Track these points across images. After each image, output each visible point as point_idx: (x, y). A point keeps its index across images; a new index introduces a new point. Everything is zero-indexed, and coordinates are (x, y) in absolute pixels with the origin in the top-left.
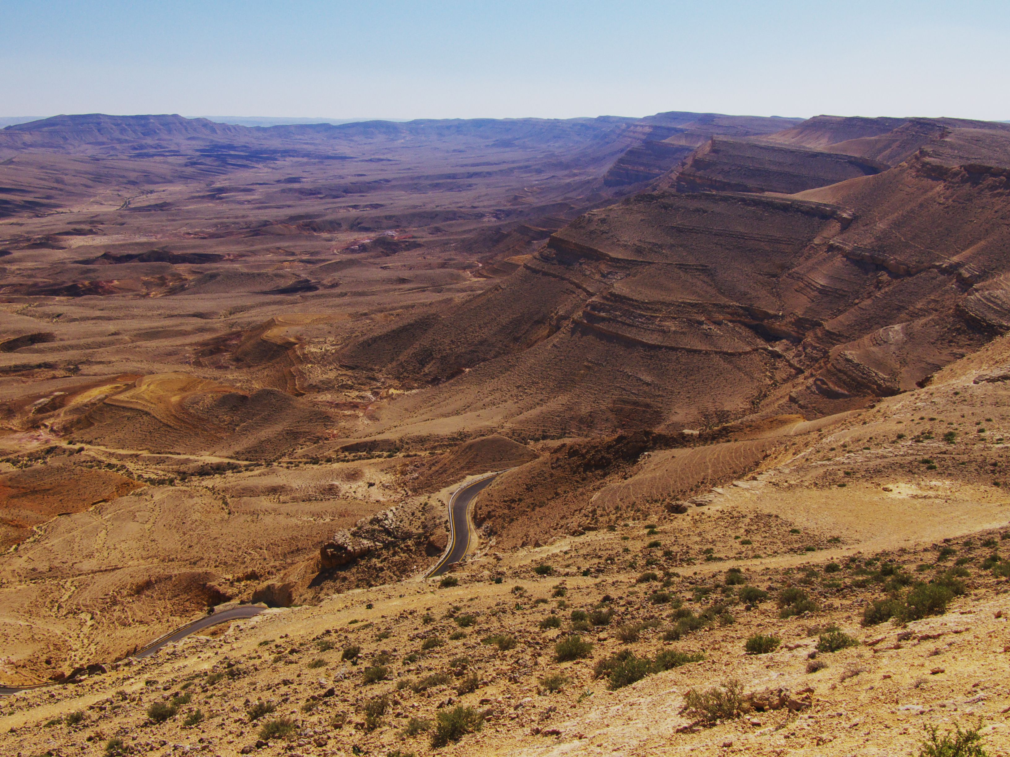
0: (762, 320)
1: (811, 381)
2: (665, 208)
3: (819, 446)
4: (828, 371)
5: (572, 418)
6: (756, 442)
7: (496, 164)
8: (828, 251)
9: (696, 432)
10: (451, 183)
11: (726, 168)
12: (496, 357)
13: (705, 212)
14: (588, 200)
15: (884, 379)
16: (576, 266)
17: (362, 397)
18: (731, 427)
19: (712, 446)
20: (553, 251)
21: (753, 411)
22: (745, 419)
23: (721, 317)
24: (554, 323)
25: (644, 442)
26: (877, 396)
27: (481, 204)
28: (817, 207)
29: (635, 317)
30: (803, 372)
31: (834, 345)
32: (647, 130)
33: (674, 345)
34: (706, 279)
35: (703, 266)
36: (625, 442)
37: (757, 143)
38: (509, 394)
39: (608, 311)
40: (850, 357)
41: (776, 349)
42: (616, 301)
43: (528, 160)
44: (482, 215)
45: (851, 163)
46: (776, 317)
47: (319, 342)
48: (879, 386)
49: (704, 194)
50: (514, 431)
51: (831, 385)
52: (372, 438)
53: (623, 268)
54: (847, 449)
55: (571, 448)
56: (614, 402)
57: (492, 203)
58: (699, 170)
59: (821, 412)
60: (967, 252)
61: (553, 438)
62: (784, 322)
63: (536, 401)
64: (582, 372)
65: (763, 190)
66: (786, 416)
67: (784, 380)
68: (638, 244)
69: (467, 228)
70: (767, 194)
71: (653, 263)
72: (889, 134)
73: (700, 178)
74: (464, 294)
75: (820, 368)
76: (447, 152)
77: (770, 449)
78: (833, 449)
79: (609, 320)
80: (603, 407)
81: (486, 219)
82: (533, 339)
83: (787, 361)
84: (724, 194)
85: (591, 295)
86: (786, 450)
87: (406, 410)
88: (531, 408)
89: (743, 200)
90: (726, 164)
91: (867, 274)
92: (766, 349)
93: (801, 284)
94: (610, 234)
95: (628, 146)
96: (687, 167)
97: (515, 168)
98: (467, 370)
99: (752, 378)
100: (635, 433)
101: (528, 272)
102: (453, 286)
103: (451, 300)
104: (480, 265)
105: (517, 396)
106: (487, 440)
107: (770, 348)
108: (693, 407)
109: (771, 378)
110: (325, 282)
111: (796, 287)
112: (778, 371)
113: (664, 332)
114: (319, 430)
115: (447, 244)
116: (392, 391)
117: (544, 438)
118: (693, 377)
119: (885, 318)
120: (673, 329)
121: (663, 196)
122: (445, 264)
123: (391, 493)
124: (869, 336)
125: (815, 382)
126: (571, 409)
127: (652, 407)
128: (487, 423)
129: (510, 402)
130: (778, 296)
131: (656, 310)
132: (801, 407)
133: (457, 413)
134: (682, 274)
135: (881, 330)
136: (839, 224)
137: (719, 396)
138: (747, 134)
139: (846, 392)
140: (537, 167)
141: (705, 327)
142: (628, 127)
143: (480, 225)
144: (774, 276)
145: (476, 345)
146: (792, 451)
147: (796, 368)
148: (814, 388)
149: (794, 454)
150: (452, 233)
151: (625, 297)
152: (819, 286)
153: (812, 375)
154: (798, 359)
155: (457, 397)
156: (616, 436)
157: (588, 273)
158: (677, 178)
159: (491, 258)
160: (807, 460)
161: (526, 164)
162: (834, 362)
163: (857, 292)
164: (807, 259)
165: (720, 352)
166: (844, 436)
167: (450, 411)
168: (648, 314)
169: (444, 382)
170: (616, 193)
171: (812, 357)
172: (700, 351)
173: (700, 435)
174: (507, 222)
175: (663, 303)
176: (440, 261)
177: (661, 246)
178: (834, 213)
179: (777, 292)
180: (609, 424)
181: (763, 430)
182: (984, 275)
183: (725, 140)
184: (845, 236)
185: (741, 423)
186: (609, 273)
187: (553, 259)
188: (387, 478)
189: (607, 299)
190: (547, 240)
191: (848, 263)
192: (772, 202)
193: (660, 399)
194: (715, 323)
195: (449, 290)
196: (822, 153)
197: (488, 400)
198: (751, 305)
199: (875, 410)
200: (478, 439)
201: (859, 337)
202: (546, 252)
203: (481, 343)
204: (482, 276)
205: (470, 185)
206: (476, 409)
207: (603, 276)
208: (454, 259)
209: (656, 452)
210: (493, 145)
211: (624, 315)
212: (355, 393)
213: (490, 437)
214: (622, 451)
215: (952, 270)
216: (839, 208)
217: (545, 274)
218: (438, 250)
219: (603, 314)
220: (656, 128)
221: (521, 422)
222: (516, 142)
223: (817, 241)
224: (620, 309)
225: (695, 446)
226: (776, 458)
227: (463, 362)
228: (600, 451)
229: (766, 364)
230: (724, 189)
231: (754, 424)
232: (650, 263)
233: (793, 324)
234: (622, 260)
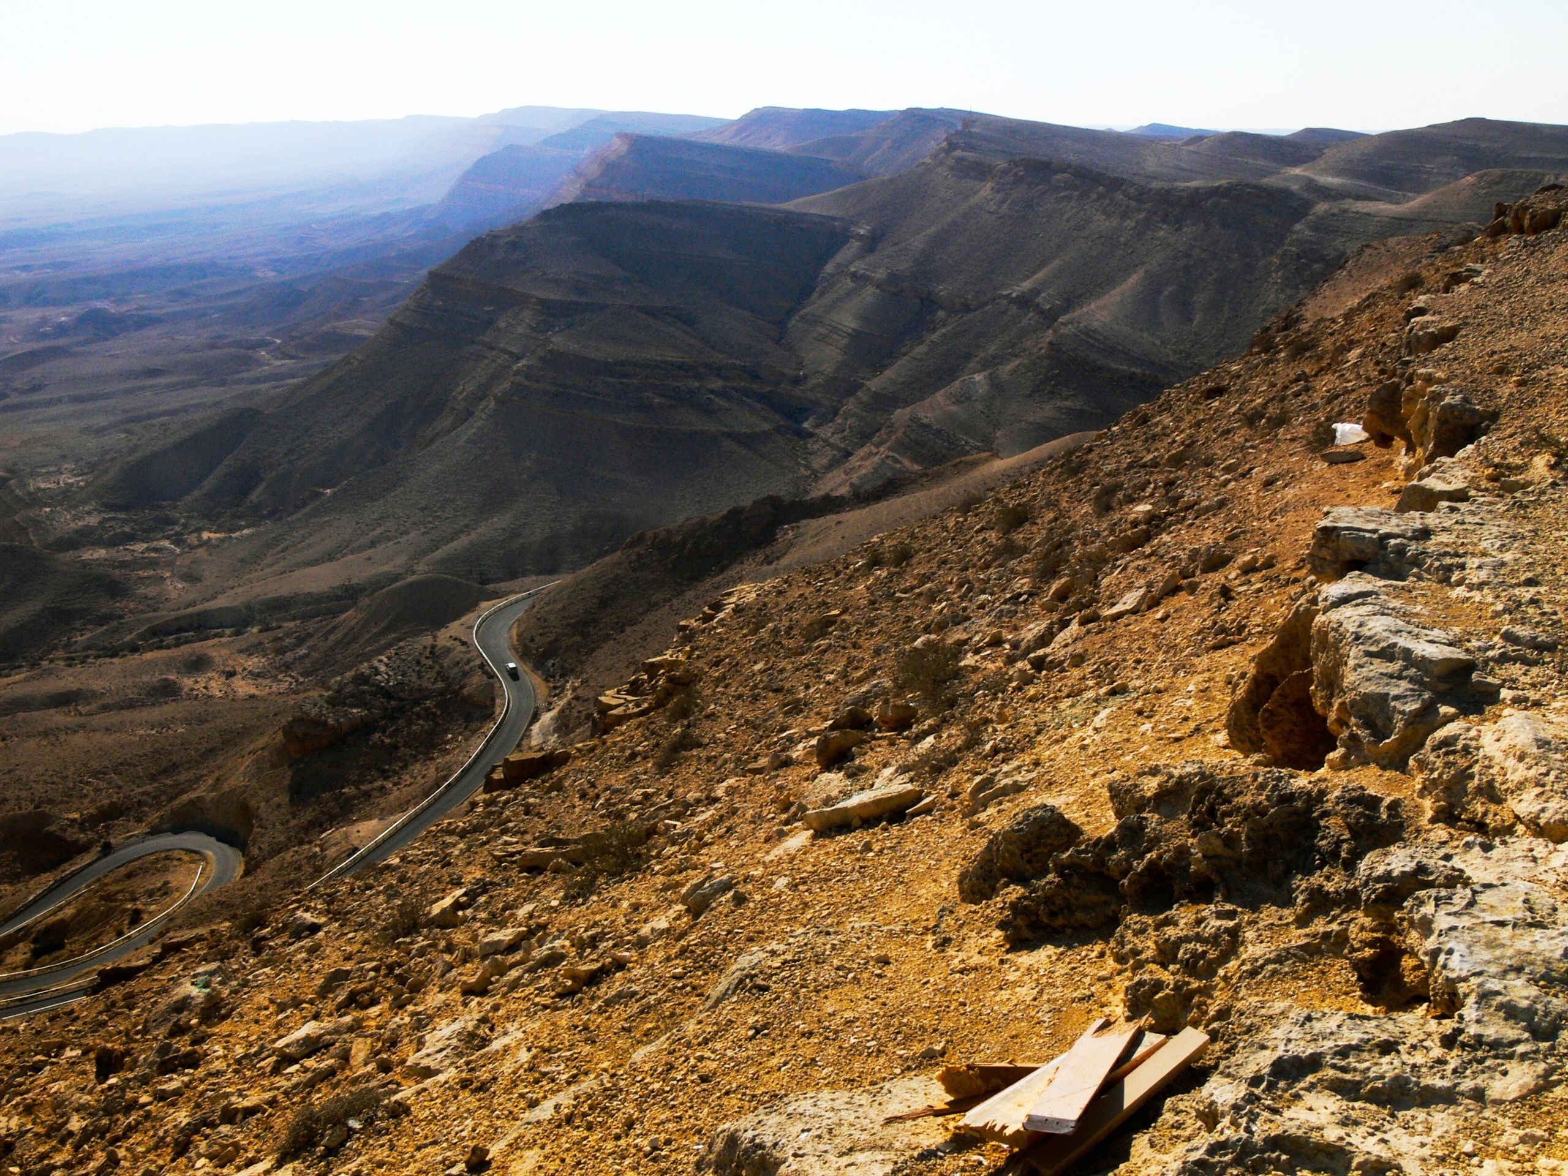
0: (777, 385)
1: (874, 461)
4: (899, 443)
5: (523, 549)
8: (851, 282)
11: (656, 177)
17: (156, 550)
24: (460, 406)
28: (822, 222)
30: (855, 452)
34: (684, 328)
38: (409, 521)
40: (927, 421)
41: (805, 425)
44: (251, 269)
46: (794, 379)
47: (49, 473)
52: (199, 608)
53: (561, 314)
56: (585, 518)
60: (1039, 276)
62: (809, 385)
63: (458, 527)
67: (827, 467)
68: (575, 277)
69: (232, 288)
72: (875, 130)
74: (268, 385)
75: (884, 442)
83: (825, 440)
85: (516, 357)
87: (242, 560)
88: (452, 539)
92: (789, 427)
98: (328, 491)
99: (782, 468)
104: (279, 341)
105: (424, 523)
110: (17, 384)
111: (815, 334)
112: (814, 456)
114: (105, 606)
116: (205, 535)
123: (268, 682)
124: (942, 392)
126: (518, 535)
128: (386, 569)
129: (415, 533)
133: (330, 557)
134: (651, 321)
135: (958, 382)
136: (856, 245)
143: (254, 283)
145: (332, 452)
147: (840, 449)
152: (850, 331)
154: (839, 436)
155: (323, 534)
162: (905, 430)
165: (730, 433)
167: (318, 556)
168: (617, 379)
169: (291, 514)
177: (610, 281)
178: (847, 229)
182: (1069, 304)
184: (870, 259)
188: (255, 662)
191: (883, 296)
195: (240, 381)
197: (376, 533)
198: (758, 364)
201: (928, 396)
202: (427, 298)
204: (287, 356)
207: (531, 328)
212: (140, 547)
215: (1025, 302)
216: (851, 222)
218: (191, 325)
223: (830, 269)
229: (794, 448)
233: (822, 387)
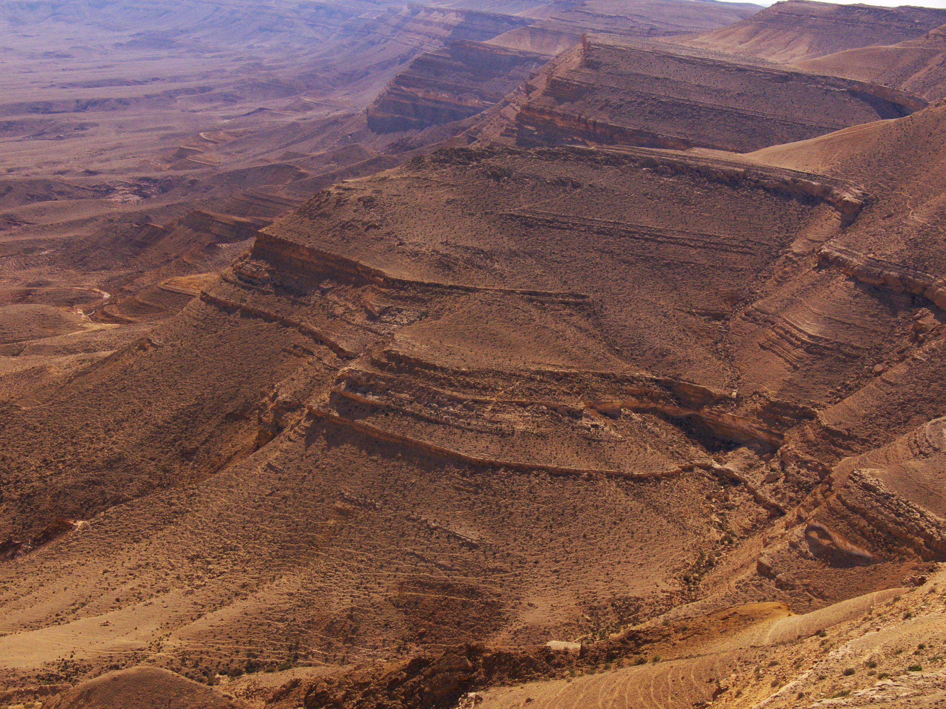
0: (699, 407)
1: (798, 531)
2: (497, 177)
3: (822, 665)
4: (831, 510)
5: (311, 624)
6: (696, 662)
7: (137, 83)
8: (819, 268)
9: (574, 646)
10: (42, 121)
11: (615, 99)
12: (142, 493)
13: (576, 186)
14: (336, 159)
15: (937, 525)
16: (315, 297)
18: (646, 632)
19: (607, 673)
20: (265, 266)
21: (688, 599)
22: (672, 613)
23: (618, 403)
24: (268, 418)
25: (466, 670)
26: (926, 560)
27: (105, 166)
28: (794, 181)
29: (441, 404)
30: (783, 514)
31: (839, 456)
32: (453, 19)
33: (523, 461)
34: (583, 323)
35: (576, 296)
36: (428, 671)
37: (671, 51)
38: (173, 575)
39: (384, 392)
40: (871, 481)
41: (729, 466)
42: (400, 371)
43: (206, 76)
44: (109, 190)
45: (853, 93)
46: (724, 400)
48: (929, 538)
49: (573, 150)
50: (184, 656)
51: (838, 540)
53: (414, 300)
54: (876, 670)
55: (311, 689)
56: (401, 586)
57: (131, 163)
58: (560, 101)
59: (821, 595)
61: (270, 668)
62: (742, 411)
63: (233, 587)
64: (331, 522)
65: (688, 144)
66: (755, 606)
67: (746, 531)
68: (442, 250)
69: (74, 217)
70: (696, 152)
71: (475, 290)
72: (921, 40)
73: (564, 117)
74: (72, 357)
75: (816, 504)
76: (32, 56)
77: (725, 675)
78: (849, 672)
79: (386, 410)
80: (377, 598)
81: (117, 198)
82: (225, 452)
83: (752, 491)
84: (612, 150)
85: (346, 357)
86: (759, 678)
88: (222, 604)
89: (651, 164)
90: (614, 91)
91: (895, 315)
92: (708, 468)
93: (772, 334)
94: (385, 230)
95: (414, 51)
96: (536, 95)
97: (177, 92)
98: (80, 523)
99: (684, 529)
100: (448, 651)
101: (211, 309)
102: (47, 341)
103: (42, 370)
104: (106, 296)
105: (190, 578)
106: (126, 678)
107: (717, 466)
108: (567, 591)
109: (721, 527)
111: (762, 340)
112: (733, 513)
113: (502, 434)
115: (32, 250)
117: (251, 668)
118: (564, 529)
119: (932, 401)
120: (521, 427)
121: (490, 152)
122: (28, 293)
124: (905, 437)
125: (806, 532)
126: (309, 604)
127: (480, 595)
128: (125, 641)
129: (174, 592)
130: (729, 357)
131: (485, 388)
132: (781, 585)
133: (57, 619)
134: (535, 313)
135: (927, 426)
136: (837, 214)
137: (618, 568)
138: (652, 32)
139: (867, 553)
140: (226, 90)
141: (584, 422)
142: (415, 12)
143: (106, 211)
144: (718, 317)
145: (98, 469)
146: (770, 678)
147: (768, 506)
148: (805, 547)
149: (774, 685)
150: (43, 229)
151: (418, 362)
152: (805, 338)
153: (800, 520)
154: (771, 486)
155: (58, 585)
156: (407, 660)
157: (339, 311)
158: (518, 117)
159: (130, 281)
160: (801, 696)
161: (202, 83)
162: (842, 492)
163: (879, 349)
164: (779, 283)
165: (617, 476)
166: (871, 645)
167: (42, 616)
168: (469, 396)
169: (27, 552)
170: (393, 146)
171: (798, 483)
172: (577, 474)
173: (583, 651)
174: (163, 204)
175: (497, 374)
176: (16, 287)
177: (490, 255)
178: (827, 191)
179: (726, 350)
180: (390, 635)
181: (710, 637)
183: (610, 42)
184: (850, 236)
185: (666, 623)
186: (384, 311)
187: (264, 281)
189: (382, 366)
190: (251, 242)
191: (858, 291)
192: (707, 168)
193: (497, 577)
194: (605, 414)
195: (38, 350)
196: (797, 74)
197: (126, 588)
198: (676, 377)
199: (925, 588)
200: (105, 676)
201: (888, 440)
202: (250, 267)
203: (110, 464)
204: (109, 318)
205: (82, 127)
206: (99, 611)
207: (372, 317)
208: (48, 284)
209: (492, 690)
210: (132, 45)
211: (418, 399)
213: (133, 670)
214: (421, 691)
216: (836, 183)
217: (248, 314)
218: (12, 262)
219: (372, 398)
220: (470, 15)
221: (199, 635)
222: (181, 39)
223: (797, 247)
224: (410, 387)
225: (573, 675)
226: (739, 694)
227: (71, 506)
228: (372, 693)
229: (709, 498)
230: (612, 142)
231: (691, 625)
232: (468, 290)
233: (759, 415)
234: (411, 283)
